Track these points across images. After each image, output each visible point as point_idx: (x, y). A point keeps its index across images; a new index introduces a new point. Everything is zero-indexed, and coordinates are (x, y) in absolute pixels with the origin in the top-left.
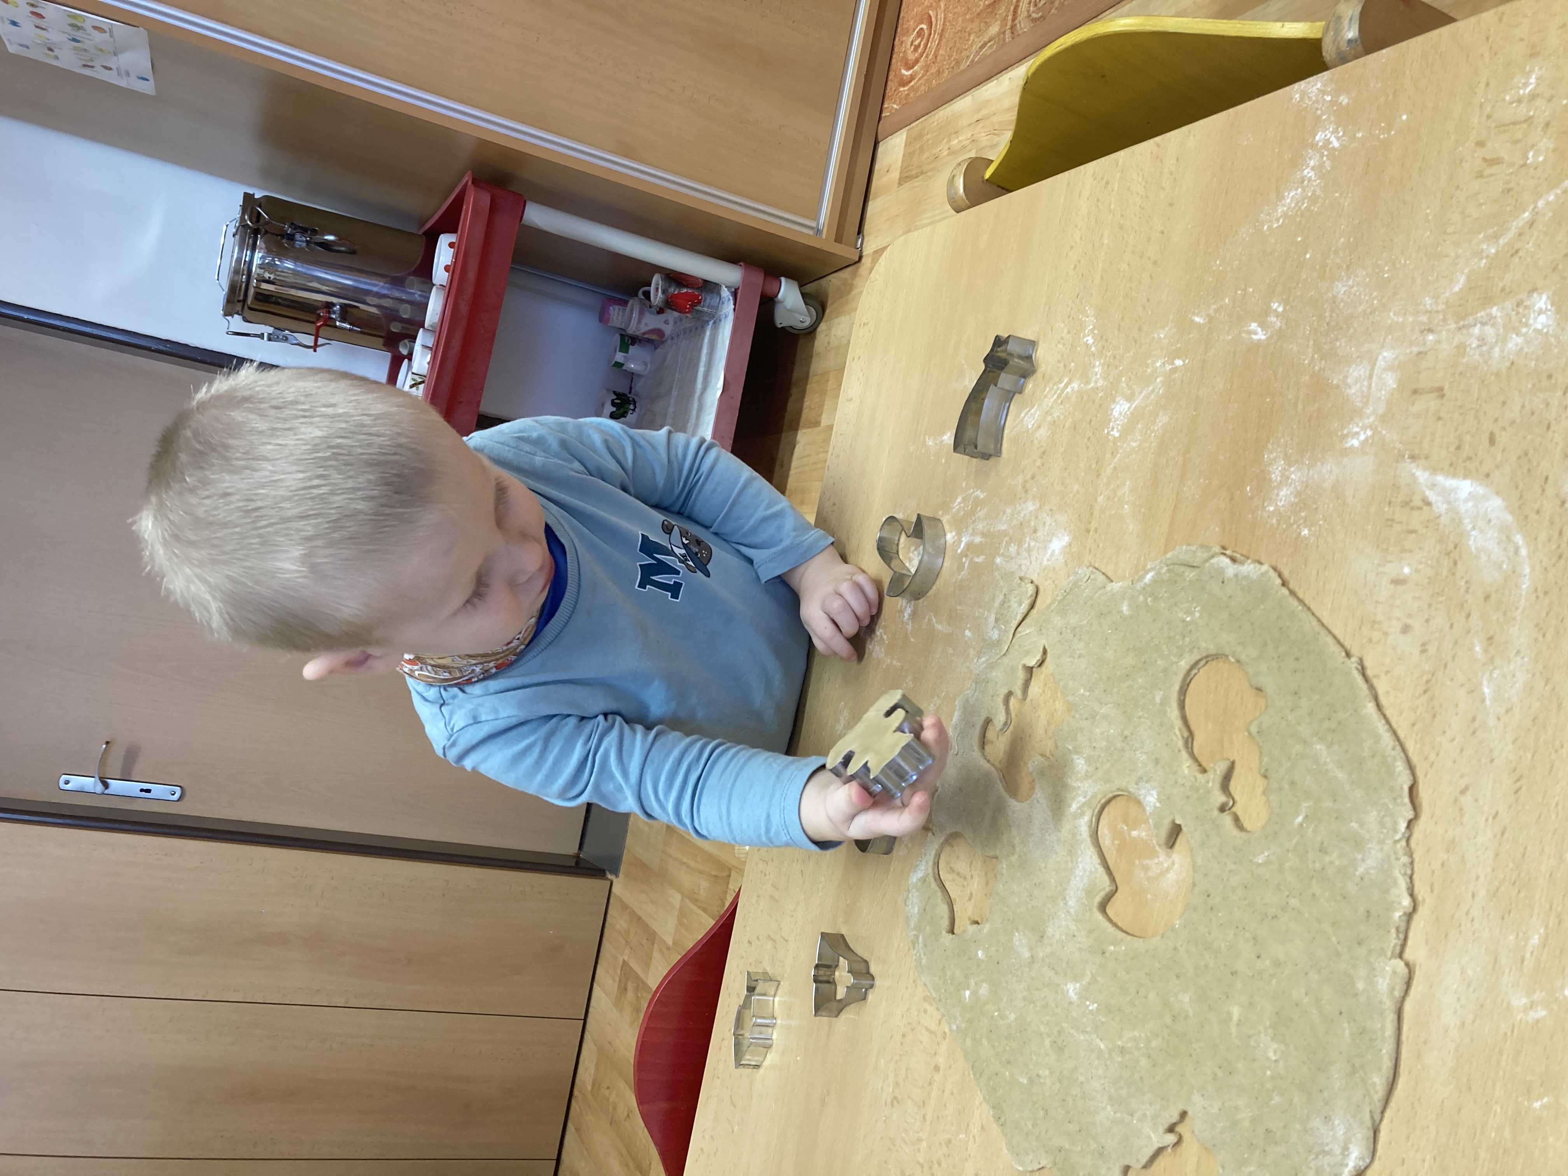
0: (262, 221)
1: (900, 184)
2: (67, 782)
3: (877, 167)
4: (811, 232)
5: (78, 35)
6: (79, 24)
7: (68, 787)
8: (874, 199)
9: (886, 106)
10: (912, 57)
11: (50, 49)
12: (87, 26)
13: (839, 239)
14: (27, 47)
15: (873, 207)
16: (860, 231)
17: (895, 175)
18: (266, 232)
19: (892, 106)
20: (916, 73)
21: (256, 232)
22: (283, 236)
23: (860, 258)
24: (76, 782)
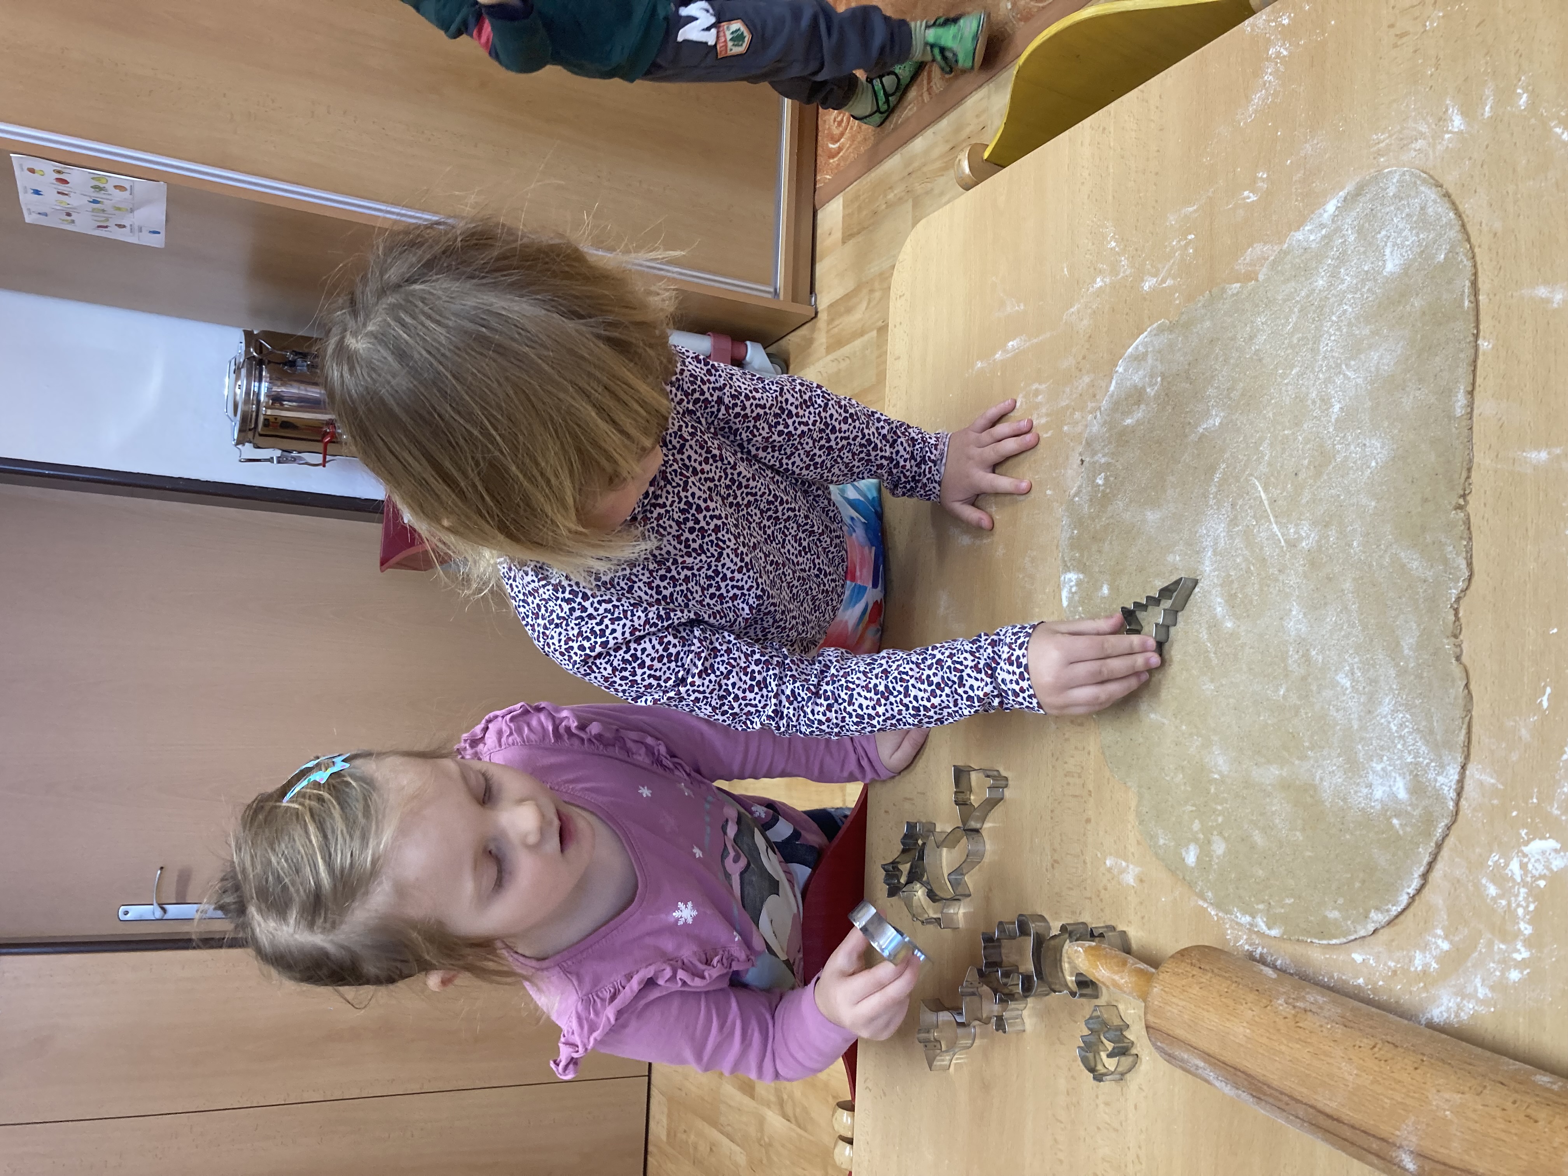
0: (265, 352)
1: (844, 242)
2: (126, 913)
3: (819, 231)
4: (769, 296)
5: (99, 196)
6: (102, 186)
7: (128, 917)
8: (821, 260)
9: (818, 178)
10: (836, 131)
11: (69, 214)
12: (109, 186)
13: (794, 300)
14: (46, 215)
15: (819, 268)
16: (812, 290)
17: (838, 235)
18: (269, 362)
19: (824, 177)
20: (843, 144)
21: (260, 363)
22: (285, 364)
23: (816, 313)
24: (135, 912)
